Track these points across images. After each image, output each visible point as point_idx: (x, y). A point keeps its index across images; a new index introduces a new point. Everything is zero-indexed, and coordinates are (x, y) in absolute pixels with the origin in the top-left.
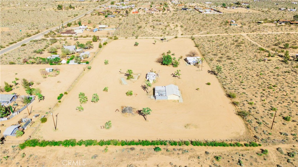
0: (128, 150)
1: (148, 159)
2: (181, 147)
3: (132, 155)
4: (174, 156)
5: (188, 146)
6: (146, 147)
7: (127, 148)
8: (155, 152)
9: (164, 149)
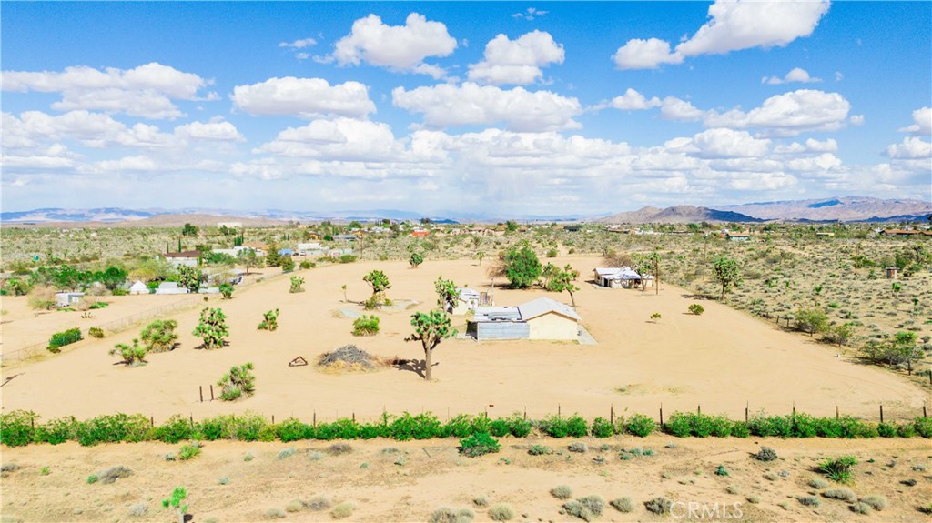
0: (313, 454)
1: (418, 480)
2: (611, 441)
3: (332, 470)
4: (576, 469)
5: (644, 438)
6: (412, 445)
7: (307, 450)
8: (465, 459)
9: (516, 447)
